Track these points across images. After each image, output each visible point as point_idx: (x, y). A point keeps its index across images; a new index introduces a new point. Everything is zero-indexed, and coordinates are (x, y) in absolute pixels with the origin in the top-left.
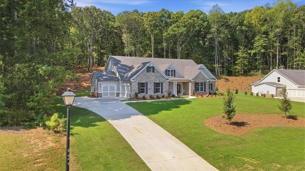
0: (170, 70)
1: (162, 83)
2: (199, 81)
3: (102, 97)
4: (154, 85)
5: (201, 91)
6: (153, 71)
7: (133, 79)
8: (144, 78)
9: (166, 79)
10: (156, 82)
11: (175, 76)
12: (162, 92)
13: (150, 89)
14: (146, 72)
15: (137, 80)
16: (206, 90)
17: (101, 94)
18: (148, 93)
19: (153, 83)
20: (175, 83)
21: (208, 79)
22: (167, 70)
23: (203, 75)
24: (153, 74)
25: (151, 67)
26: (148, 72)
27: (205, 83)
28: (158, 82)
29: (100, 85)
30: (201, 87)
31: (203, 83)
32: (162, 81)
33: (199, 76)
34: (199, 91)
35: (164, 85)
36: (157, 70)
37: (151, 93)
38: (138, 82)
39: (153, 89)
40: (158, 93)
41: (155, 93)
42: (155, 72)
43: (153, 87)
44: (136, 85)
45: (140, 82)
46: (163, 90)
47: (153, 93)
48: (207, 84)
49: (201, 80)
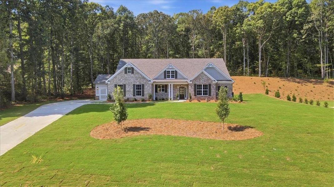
0: (170, 71)
1: (143, 85)
2: (202, 82)
3: (99, 100)
4: (133, 87)
5: (203, 95)
6: (133, 73)
7: (109, 81)
8: (122, 79)
9: (148, 80)
10: (136, 84)
11: (176, 78)
12: (143, 95)
13: (128, 91)
14: (124, 73)
15: (113, 82)
16: (212, 94)
17: (99, 96)
18: (127, 96)
19: (132, 85)
20: (171, 85)
21: (214, 81)
22: (166, 71)
23: (206, 76)
24: (132, 75)
25: (130, 68)
26: (126, 73)
27: (210, 85)
28: (138, 83)
29: (98, 87)
30: (203, 91)
31: (207, 85)
32: (143, 83)
33: (200, 77)
34: (201, 95)
35: (146, 87)
36: (136, 71)
37: (130, 96)
38: (115, 85)
39: (133, 91)
40: (139, 95)
41: (134, 95)
42: (134, 73)
43: (132, 89)
44: (113, 88)
45: (117, 84)
46: (145, 93)
47: (133, 95)
48: (214, 87)
49: (203, 82)
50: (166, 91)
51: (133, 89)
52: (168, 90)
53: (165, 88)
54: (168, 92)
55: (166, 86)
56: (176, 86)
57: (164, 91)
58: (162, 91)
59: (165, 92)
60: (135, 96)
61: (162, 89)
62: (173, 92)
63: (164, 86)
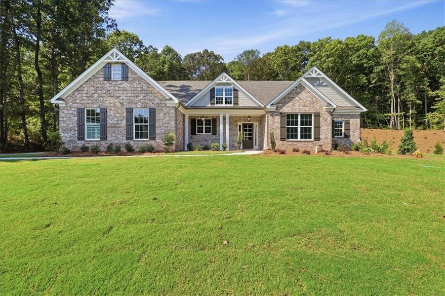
0: (222, 89)
1: (154, 109)
2: (298, 108)
4: (127, 115)
5: (302, 138)
6: (126, 78)
8: (96, 95)
9: (165, 98)
10: (135, 107)
11: (236, 103)
12: (153, 138)
13: (114, 126)
14: (102, 79)
15: (74, 102)
16: (322, 136)
18: (109, 138)
19: (124, 110)
20: (224, 118)
22: (214, 88)
24: (125, 84)
26: (107, 78)
27: (317, 115)
28: (139, 107)
30: (302, 128)
31: (311, 115)
32: (152, 106)
33: (294, 96)
34: (296, 138)
35: (160, 115)
36: (135, 74)
37: (117, 138)
38: (79, 109)
39: (127, 125)
40: (142, 137)
41: (129, 137)
42: (130, 79)
43: (124, 122)
44: (72, 117)
45: (83, 107)
46: (158, 131)
47: (125, 138)
48: (326, 120)
49: (301, 107)
50: (215, 133)
51: (127, 121)
52: (217, 129)
53: (212, 125)
54: (219, 135)
55: (215, 121)
56: (236, 121)
57: (210, 132)
58: (206, 132)
59: (212, 134)
60: (131, 138)
61: (206, 128)
62: (229, 132)
63: (210, 121)
